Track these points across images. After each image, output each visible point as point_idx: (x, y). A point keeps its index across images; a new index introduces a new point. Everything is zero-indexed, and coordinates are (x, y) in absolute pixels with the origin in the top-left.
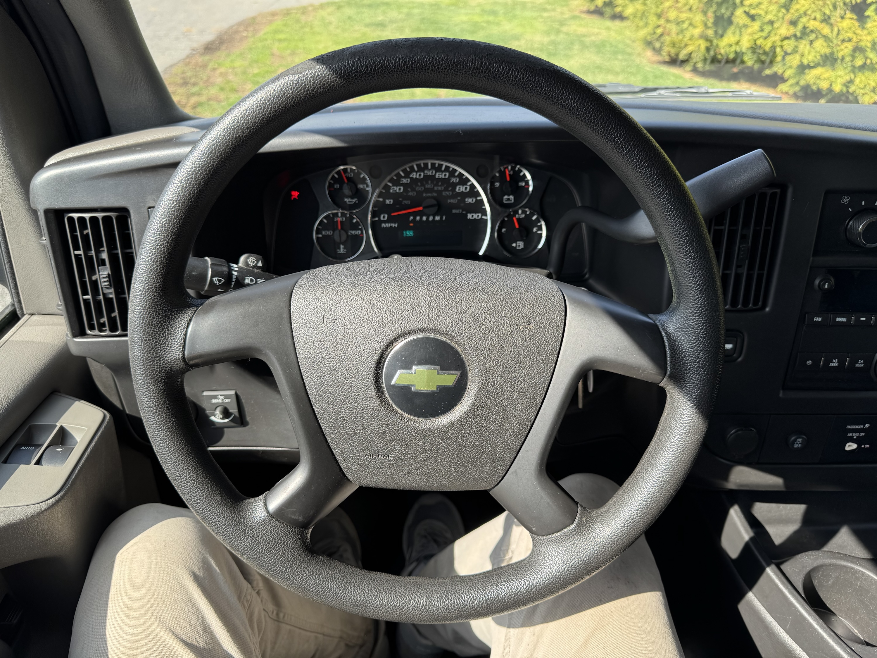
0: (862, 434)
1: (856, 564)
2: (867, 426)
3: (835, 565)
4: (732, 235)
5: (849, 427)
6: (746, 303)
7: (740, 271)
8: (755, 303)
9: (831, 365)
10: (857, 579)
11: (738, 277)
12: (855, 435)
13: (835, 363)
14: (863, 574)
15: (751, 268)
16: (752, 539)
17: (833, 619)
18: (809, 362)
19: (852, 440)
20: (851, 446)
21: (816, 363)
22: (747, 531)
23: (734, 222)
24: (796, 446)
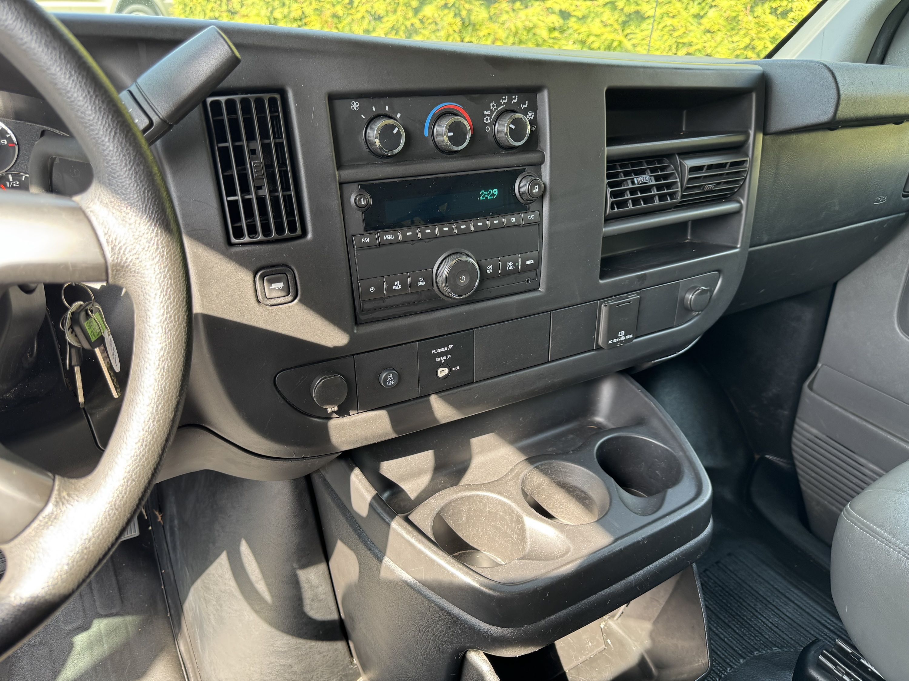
0: (449, 357)
1: (480, 490)
2: (450, 347)
3: (462, 498)
4: (239, 151)
5: (434, 352)
6: (280, 229)
7: (261, 193)
8: (292, 228)
9: (395, 288)
10: (485, 505)
11: (261, 201)
12: (443, 358)
13: (397, 286)
14: (488, 498)
15: (273, 190)
16: (374, 498)
17: (478, 556)
18: (372, 289)
19: (441, 365)
20: (443, 372)
21: (379, 289)
22: (369, 492)
23: (236, 137)
24: (389, 384)
